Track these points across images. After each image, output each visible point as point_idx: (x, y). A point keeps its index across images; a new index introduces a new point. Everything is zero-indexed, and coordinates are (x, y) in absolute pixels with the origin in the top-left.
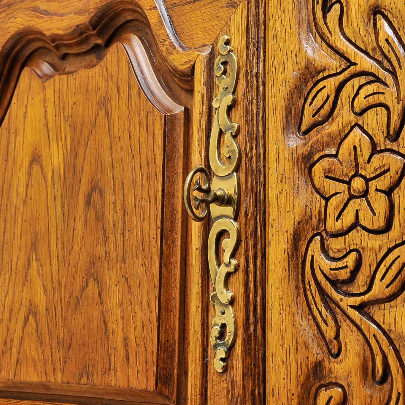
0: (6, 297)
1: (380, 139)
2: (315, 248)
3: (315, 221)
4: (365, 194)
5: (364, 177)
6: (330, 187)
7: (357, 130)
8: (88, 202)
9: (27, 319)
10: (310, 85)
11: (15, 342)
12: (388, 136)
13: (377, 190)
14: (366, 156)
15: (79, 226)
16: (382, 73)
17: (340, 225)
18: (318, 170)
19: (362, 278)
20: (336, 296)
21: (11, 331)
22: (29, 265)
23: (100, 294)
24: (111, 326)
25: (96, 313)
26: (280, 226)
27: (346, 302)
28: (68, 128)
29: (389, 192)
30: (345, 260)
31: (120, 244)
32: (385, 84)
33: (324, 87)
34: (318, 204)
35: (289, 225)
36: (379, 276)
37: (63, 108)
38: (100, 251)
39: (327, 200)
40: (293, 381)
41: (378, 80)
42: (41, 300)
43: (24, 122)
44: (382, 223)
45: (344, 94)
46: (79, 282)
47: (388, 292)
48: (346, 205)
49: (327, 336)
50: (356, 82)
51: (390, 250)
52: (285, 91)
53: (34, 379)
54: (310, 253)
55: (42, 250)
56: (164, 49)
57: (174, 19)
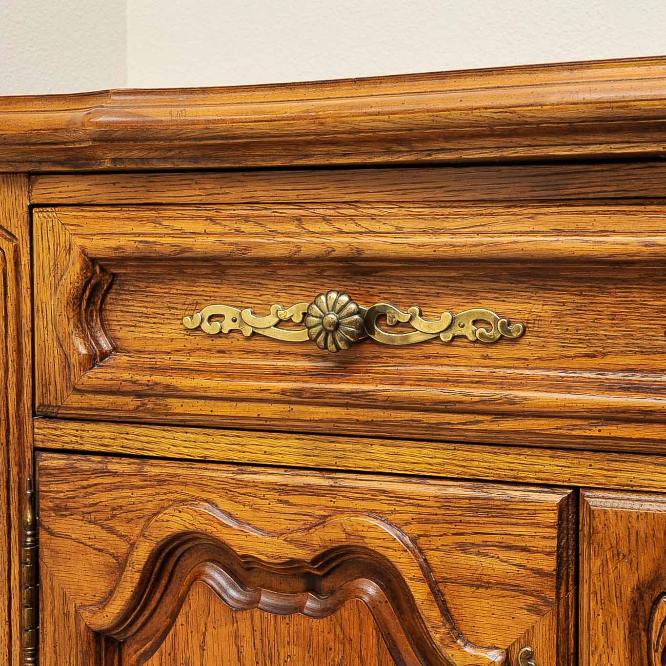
43: (202, 656)
56: (436, 637)
57: (447, 597)
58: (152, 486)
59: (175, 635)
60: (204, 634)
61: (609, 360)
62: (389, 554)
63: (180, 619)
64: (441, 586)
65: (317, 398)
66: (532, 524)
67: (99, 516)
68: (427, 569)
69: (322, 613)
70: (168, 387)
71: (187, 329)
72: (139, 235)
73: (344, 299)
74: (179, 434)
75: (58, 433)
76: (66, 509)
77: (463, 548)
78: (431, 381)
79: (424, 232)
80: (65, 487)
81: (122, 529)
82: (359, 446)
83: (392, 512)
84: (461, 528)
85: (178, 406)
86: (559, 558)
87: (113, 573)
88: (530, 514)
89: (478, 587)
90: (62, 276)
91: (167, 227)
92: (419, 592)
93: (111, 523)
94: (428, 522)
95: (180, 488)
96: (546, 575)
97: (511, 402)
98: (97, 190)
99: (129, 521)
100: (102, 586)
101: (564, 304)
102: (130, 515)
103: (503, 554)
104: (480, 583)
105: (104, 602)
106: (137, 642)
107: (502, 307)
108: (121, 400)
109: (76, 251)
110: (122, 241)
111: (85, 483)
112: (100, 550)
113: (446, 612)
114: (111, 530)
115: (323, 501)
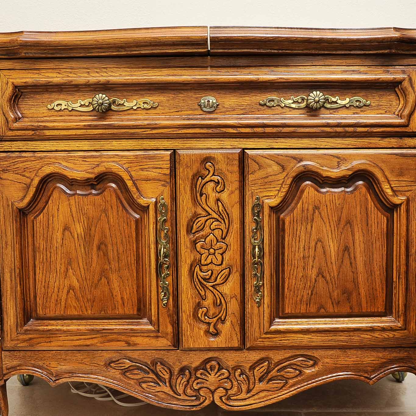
0: (54, 283)
1: (219, 238)
2: (197, 269)
3: (197, 261)
4: (214, 254)
5: (214, 249)
6: (202, 251)
7: (211, 234)
8: (99, 248)
9: (68, 292)
10: (195, 218)
11: (63, 300)
12: (222, 238)
13: (218, 253)
14: (215, 243)
15: (95, 257)
16: (220, 219)
17: (206, 262)
18: (198, 245)
19: (213, 278)
20: (204, 282)
21: (60, 296)
22: (67, 271)
23: (108, 283)
24: (114, 294)
25: (107, 289)
26: (186, 262)
27: (209, 285)
28: (85, 218)
29: (222, 254)
30: (208, 273)
31: (117, 265)
32: (221, 223)
33: (201, 220)
34: (198, 256)
35: (189, 262)
36: (219, 277)
37: (81, 210)
38: (107, 267)
39: (201, 255)
40: (191, 307)
41: (218, 221)
42: (76, 284)
43: (58, 212)
44: (220, 263)
45: (207, 223)
46: (96, 277)
47: (222, 282)
48: (208, 257)
49: (202, 294)
50: (212, 220)
51: (222, 271)
52: (187, 220)
53: (76, 313)
54: (196, 270)
55: (75, 265)
56: (135, 196)
57: (138, 185)
58: (38, 160)
59: (48, 207)
60: (59, 206)
61: (182, 113)
62: (120, 173)
63: (50, 202)
64: (136, 182)
65: (96, 127)
66: (162, 161)
67: (19, 171)
68: (131, 177)
69: (98, 195)
70: (45, 126)
71: (49, 109)
72: (33, 78)
73: (104, 96)
74: (47, 143)
75: (2, 146)
76: (7, 170)
77: (142, 170)
78: (131, 120)
79: (128, 75)
80: (6, 163)
81: (27, 175)
82: (108, 142)
83: (120, 161)
84: (141, 164)
85: (48, 133)
86: (170, 170)
87: (25, 189)
88: (161, 158)
89: (147, 181)
90: (4, 92)
91: (43, 75)
92: (129, 183)
93: (24, 173)
94: (131, 163)
95: (48, 160)
96: (168, 175)
97: (156, 124)
98: (16, 64)
99: (30, 172)
100: (21, 194)
101: (169, 97)
102: (31, 170)
103: (154, 170)
104: (147, 180)
105: (22, 199)
106: (33, 213)
107: (151, 98)
108: (27, 132)
109: (10, 84)
110: (27, 80)
111: (14, 161)
112: (20, 183)
113: (137, 189)
114: (24, 176)
115: (97, 159)
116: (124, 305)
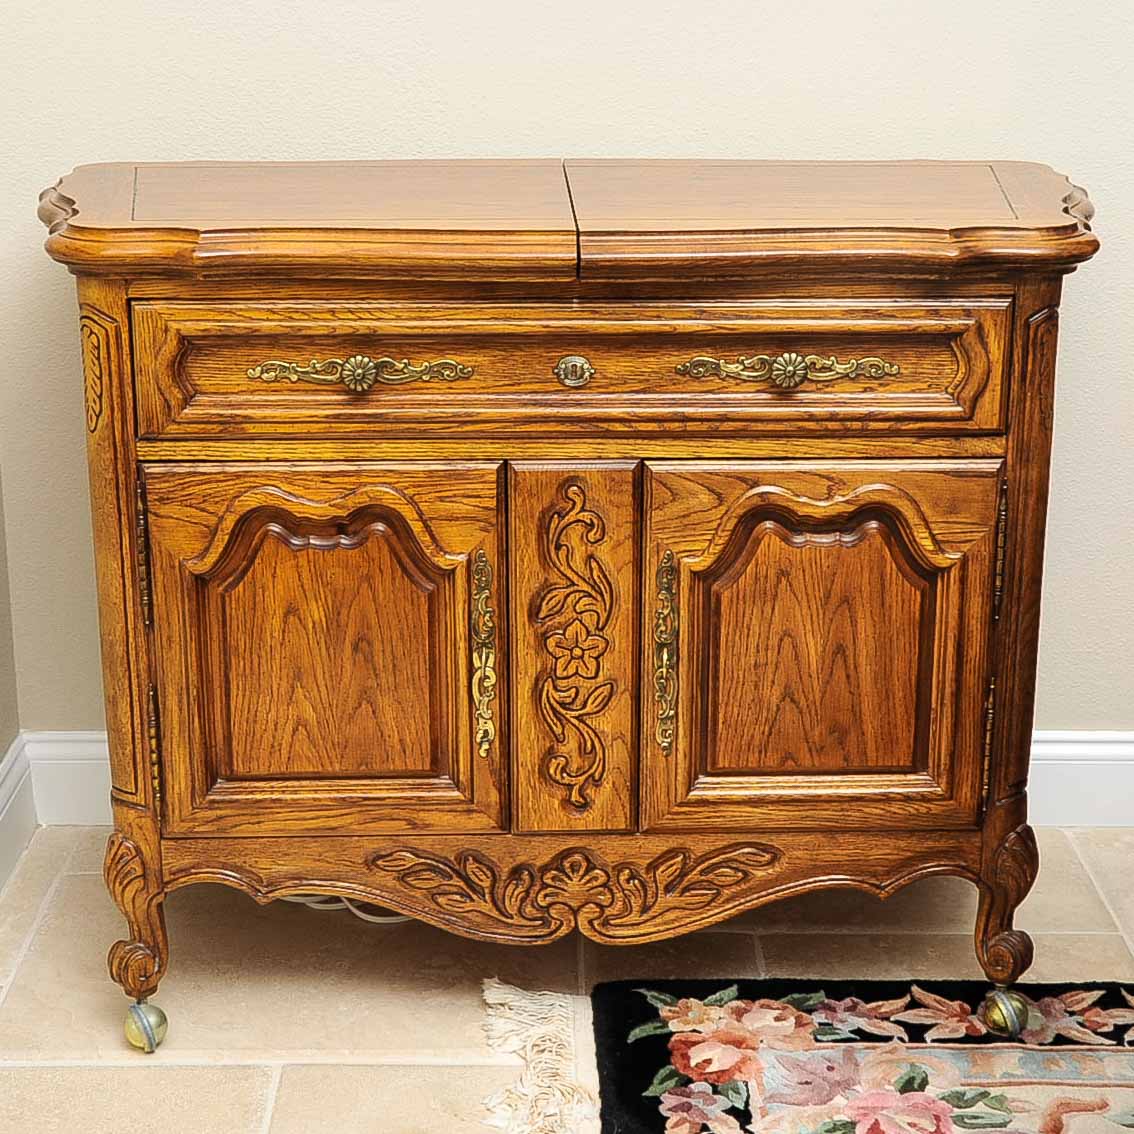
0: (267, 714)
1: (592, 629)
2: (548, 686)
3: (549, 670)
4: (582, 657)
5: (581, 648)
6: (559, 652)
7: (577, 621)
8: (356, 648)
9: (295, 730)
10: (546, 591)
11: (284, 745)
12: (597, 628)
13: (590, 656)
14: (584, 637)
15: (348, 666)
16: (593, 593)
17: (565, 674)
18: (551, 642)
19: (579, 702)
20: (564, 712)
21: (278, 737)
22: (293, 692)
23: (374, 712)
24: (386, 733)
25: (371, 724)
26: (526, 673)
27: (569, 714)
28: (328, 592)
29: (597, 658)
30: (569, 692)
31: (391, 679)
32: (596, 600)
33: (557, 595)
34: (551, 661)
35: (532, 672)
36: (590, 701)
37: (321, 575)
38: (373, 683)
39: (557, 659)
40: (536, 756)
41: (590, 596)
42: (310, 715)
43: (274, 581)
44: (593, 675)
45: (569, 600)
46: (351, 703)
47: (595, 710)
48: (570, 662)
49: (557, 733)
50: (578, 595)
51: (597, 688)
52: (529, 594)
53: (311, 770)
54: (546, 688)
55: (308, 680)
56: (428, 552)
57: (433, 529)
58: (232, 480)
59: (253, 571)
60: (275, 568)
61: (522, 387)
62: (396, 507)
63: (257, 561)
64: (429, 522)
65: (350, 419)
66: (482, 482)
67: (194, 501)
68: (420, 514)
69: (353, 547)
70: (245, 417)
71: (249, 377)
72: (219, 321)
73: (366, 360)
74: (248, 445)
75: (156, 449)
76: (168, 499)
77: (441, 499)
78: (421, 405)
79: (415, 319)
80: (167, 485)
81: (211, 509)
82: (373, 445)
83: (398, 482)
84: (439, 488)
85: (251, 429)
86: (498, 499)
87: (206, 537)
88: (480, 477)
89: (450, 520)
90: (160, 349)
91: (239, 316)
92: (417, 527)
93: (202, 506)
94: (420, 486)
95: (252, 479)
96: (491, 509)
97: (469, 415)
98: (180, 289)
99: (217, 503)
100: (199, 546)
101: (495, 356)
102: (217, 499)
103: (465, 501)
104: (451, 518)
105: (202, 555)
106: (219, 579)
107: (459, 359)
108: (210, 427)
109: (172, 334)
110: (209, 325)
111: (181, 481)
112: (196, 523)
113: (432, 537)
114: (203, 510)
115: (352, 479)
116: (405, 752)
